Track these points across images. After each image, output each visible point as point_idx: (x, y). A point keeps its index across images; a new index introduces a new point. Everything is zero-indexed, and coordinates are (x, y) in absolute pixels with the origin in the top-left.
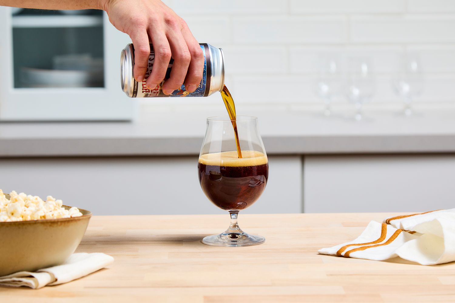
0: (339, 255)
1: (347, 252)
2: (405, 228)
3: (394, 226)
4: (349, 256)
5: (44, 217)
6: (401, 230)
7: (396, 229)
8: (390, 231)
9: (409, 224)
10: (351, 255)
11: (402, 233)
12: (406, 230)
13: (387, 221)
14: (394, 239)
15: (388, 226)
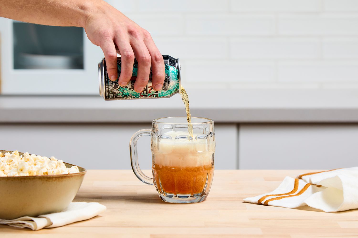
0: (259, 203)
1: (266, 201)
2: (313, 183)
3: (305, 181)
4: (268, 204)
5: (47, 173)
6: (310, 184)
7: (306, 183)
8: (301, 184)
9: (316, 179)
10: (269, 203)
11: (311, 186)
12: (314, 184)
13: (300, 177)
14: (304, 191)
15: (300, 181)
